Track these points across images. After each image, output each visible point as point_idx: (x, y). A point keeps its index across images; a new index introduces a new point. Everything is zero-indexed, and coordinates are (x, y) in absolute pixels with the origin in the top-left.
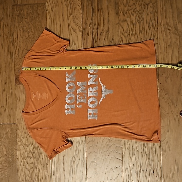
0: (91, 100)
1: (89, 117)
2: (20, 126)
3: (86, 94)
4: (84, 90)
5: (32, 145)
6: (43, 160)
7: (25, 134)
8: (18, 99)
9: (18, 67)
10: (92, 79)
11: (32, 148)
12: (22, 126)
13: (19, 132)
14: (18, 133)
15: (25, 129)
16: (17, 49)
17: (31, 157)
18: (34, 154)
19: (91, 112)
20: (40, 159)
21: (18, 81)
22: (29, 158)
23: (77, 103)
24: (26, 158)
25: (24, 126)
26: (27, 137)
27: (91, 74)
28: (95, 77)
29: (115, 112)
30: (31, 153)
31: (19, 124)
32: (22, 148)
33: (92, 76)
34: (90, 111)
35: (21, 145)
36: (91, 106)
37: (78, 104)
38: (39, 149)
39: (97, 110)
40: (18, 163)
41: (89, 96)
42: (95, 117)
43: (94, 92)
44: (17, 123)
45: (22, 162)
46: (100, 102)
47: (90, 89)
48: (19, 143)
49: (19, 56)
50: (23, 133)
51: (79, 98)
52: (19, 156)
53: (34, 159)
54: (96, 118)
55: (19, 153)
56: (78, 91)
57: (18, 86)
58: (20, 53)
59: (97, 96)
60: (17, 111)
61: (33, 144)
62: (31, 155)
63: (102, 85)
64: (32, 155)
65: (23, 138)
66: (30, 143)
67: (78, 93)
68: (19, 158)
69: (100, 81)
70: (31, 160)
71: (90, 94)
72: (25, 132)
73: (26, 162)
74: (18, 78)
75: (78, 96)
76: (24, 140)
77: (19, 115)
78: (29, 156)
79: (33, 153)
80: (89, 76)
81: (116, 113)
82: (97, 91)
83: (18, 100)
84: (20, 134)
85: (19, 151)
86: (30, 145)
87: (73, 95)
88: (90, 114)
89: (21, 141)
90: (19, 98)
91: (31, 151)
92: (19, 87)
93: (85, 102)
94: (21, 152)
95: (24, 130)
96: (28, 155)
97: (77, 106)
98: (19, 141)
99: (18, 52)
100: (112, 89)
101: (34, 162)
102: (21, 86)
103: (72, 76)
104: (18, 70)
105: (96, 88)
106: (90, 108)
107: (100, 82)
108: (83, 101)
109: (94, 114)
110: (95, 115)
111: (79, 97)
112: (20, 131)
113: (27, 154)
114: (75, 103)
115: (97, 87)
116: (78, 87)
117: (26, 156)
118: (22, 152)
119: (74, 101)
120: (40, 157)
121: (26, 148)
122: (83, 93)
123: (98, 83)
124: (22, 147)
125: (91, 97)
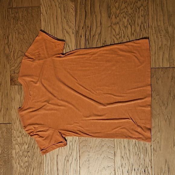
2: (15, 126)
6: (37, 159)
7: (20, 133)
8: (13, 99)
9: (13, 68)
11: (26, 147)
12: (17, 125)
13: (14, 131)
14: (13, 132)
15: (20, 129)
16: (13, 51)
17: (26, 156)
18: (29, 153)
20: (34, 157)
21: (13, 82)
22: (24, 157)
24: (21, 157)
25: (19, 126)
26: (22, 136)
30: (26, 152)
31: (14, 124)
32: (17, 147)
35: (16, 144)
38: (33, 148)
40: (13, 162)
44: (13, 122)
45: (17, 160)
48: (14, 142)
49: (14, 57)
50: (18, 133)
52: (14, 155)
53: (29, 157)
55: (14, 152)
57: (13, 86)
58: (15, 55)
60: (12, 110)
61: (28, 144)
62: (25, 154)
64: (26, 154)
65: (18, 137)
66: (25, 142)
68: (15, 156)
70: (25, 159)
72: (20, 131)
73: (21, 161)
74: (13, 79)
76: (19, 139)
77: (14, 114)
79: (28, 152)
83: (13, 101)
84: (15, 133)
85: (14, 150)
86: (25, 144)
89: (17, 141)
90: (15, 98)
91: (26, 150)
92: (14, 87)
94: (16, 151)
95: (19, 130)
96: (22, 154)
98: (14, 140)
99: (14, 54)
101: (29, 161)
102: (16, 87)
104: (13, 71)
112: (15, 130)
113: (21, 153)
117: (21, 154)
118: (17, 151)
120: (35, 156)
121: (20, 147)
124: (17, 146)
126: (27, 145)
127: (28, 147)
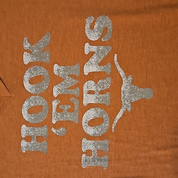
0: (90, 114)
1: (86, 161)
3: (78, 98)
4: (72, 88)
10: (94, 59)
19: (92, 148)
23: (54, 122)
27: (92, 43)
28: (103, 52)
29: (158, 149)
33: (94, 48)
34: (87, 145)
36: (90, 131)
37: (57, 126)
39: (106, 142)
41: (85, 103)
42: (101, 160)
43: (101, 92)
46: (116, 121)
47: (90, 85)
51: (59, 110)
54: (105, 165)
56: (55, 89)
59: (107, 104)
63: (122, 73)
67: (55, 94)
69: (116, 63)
71: (88, 99)
75: (55, 104)
80: (88, 49)
81: (160, 153)
82: (107, 90)
87: (41, 102)
88: (89, 153)
93: (75, 119)
97: (54, 130)
100: (150, 87)
103: (40, 49)
105: (107, 83)
106: (89, 137)
108: (68, 117)
109: (100, 153)
110: (101, 156)
111: (58, 106)
114: (47, 122)
115: (109, 79)
116: (56, 80)
119: (43, 115)
122: (69, 96)
123: (112, 69)
125: (90, 106)
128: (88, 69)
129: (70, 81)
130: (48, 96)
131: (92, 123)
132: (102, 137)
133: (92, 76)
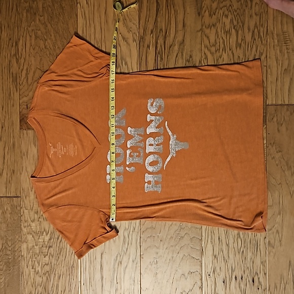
0: (151, 159)
1: (147, 187)
2: (26, 202)
3: (143, 148)
4: (139, 142)
5: (47, 234)
6: (66, 259)
7: (36, 215)
8: (24, 154)
9: (25, 99)
10: (153, 124)
11: (47, 238)
12: (30, 200)
13: (26, 211)
14: (23, 212)
15: (36, 206)
16: (25, 68)
17: (46, 253)
18: (51, 249)
19: (151, 179)
20: (61, 257)
21: (25, 124)
22: (42, 255)
23: (128, 163)
24: (36, 256)
25: (35, 201)
26: (40, 219)
27: (152, 114)
28: (159, 120)
29: (192, 180)
30: (47, 247)
31: (26, 198)
32: (30, 239)
33: (153, 118)
34: (148, 178)
35: (28, 234)
36: (150, 169)
37: (129, 166)
38: (59, 240)
39: (160, 176)
40: (23, 264)
41: (147, 151)
42: (157, 187)
43: (157, 145)
44: (23, 195)
45: (30, 262)
46: (166, 163)
47: (150, 140)
48: (25, 230)
49: (27, 80)
50: (32, 213)
51: (130, 156)
52: (24, 253)
53: (51, 257)
54: (159, 190)
55: (24, 246)
56: (129, 142)
57: (25, 131)
58: (29, 75)
59: (161, 152)
60: (23, 174)
61: (50, 233)
62: (45, 250)
63: (170, 133)
64: (47, 251)
65: (33, 221)
66: (45, 230)
67: (129, 146)
68: (26, 254)
69: (167, 127)
70: (45, 259)
71: (149, 149)
72: (36, 211)
73: (36, 262)
74: (25, 119)
75: (128, 152)
76: (33, 225)
77: (26, 182)
78: (42, 252)
79: (50, 247)
80: (149, 118)
81: (193, 182)
82: (161, 144)
83: (24, 157)
84: (27, 214)
85: (25, 243)
86: (44, 233)
87: (120, 151)
88: (149, 182)
89: (29, 227)
90: (27, 153)
91: (46, 243)
92: (27, 134)
93: (141, 161)
94: (28, 245)
95: (34, 208)
96: (40, 251)
97: (127, 169)
98: (25, 227)
99: (27, 74)
100: (187, 141)
101: (51, 263)
102: (30, 132)
103: (119, 118)
104: (26, 104)
105: (161, 139)
106: (150, 173)
107: (168, 129)
108: (137, 160)
109: (156, 183)
110: (157, 184)
111: (130, 154)
112: (27, 209)
113: (38, 249)
114: (124, 163)
115: (162, 137)
116: (130, 137)
117: (38, 251)
118: (30, 245)
119: (121, 159)
120: (61, 254)
121: (36, 238)
122: (138, 147)
123: (164, 130)
124: (30, 237)
125: (151, 153)
126: (49, 235)
127: (50, 239)
128: (149, 131)
129: (137, 138)
130: (124, 147)
131: (151, 164)
132: (157, 173)
133: (152, 135)
